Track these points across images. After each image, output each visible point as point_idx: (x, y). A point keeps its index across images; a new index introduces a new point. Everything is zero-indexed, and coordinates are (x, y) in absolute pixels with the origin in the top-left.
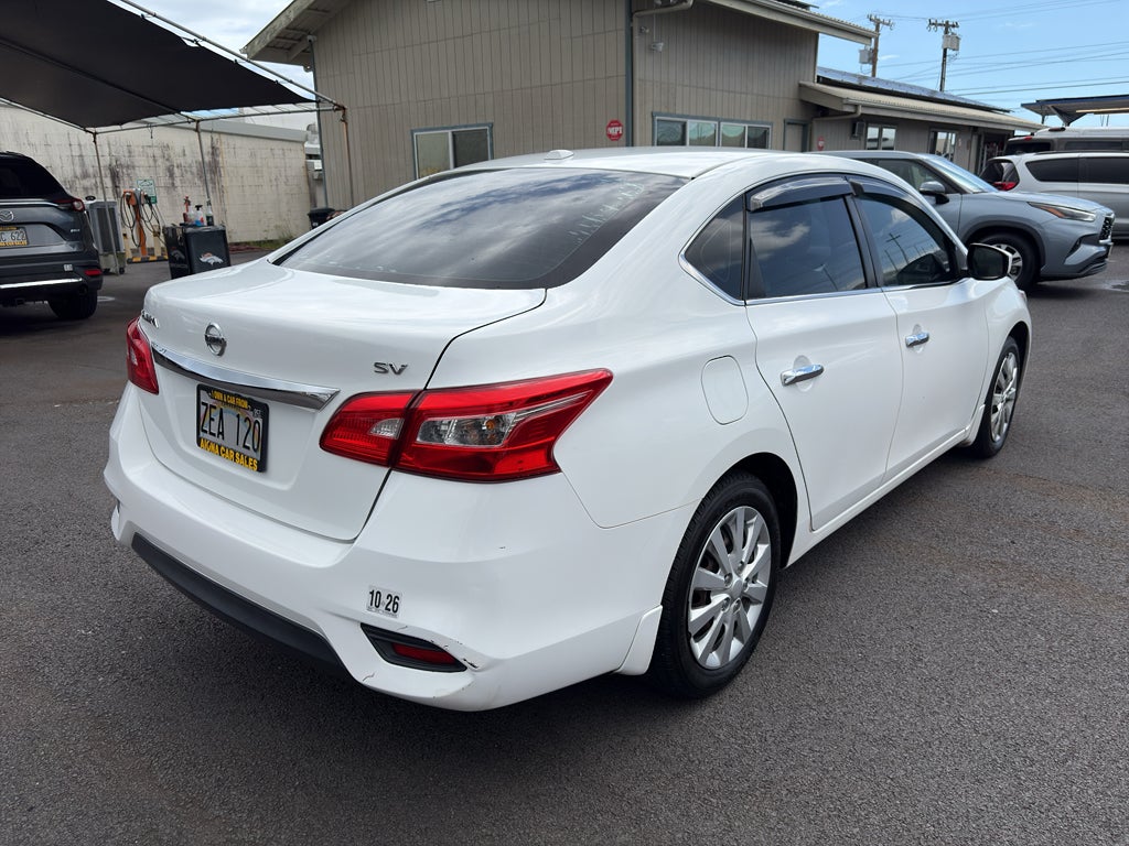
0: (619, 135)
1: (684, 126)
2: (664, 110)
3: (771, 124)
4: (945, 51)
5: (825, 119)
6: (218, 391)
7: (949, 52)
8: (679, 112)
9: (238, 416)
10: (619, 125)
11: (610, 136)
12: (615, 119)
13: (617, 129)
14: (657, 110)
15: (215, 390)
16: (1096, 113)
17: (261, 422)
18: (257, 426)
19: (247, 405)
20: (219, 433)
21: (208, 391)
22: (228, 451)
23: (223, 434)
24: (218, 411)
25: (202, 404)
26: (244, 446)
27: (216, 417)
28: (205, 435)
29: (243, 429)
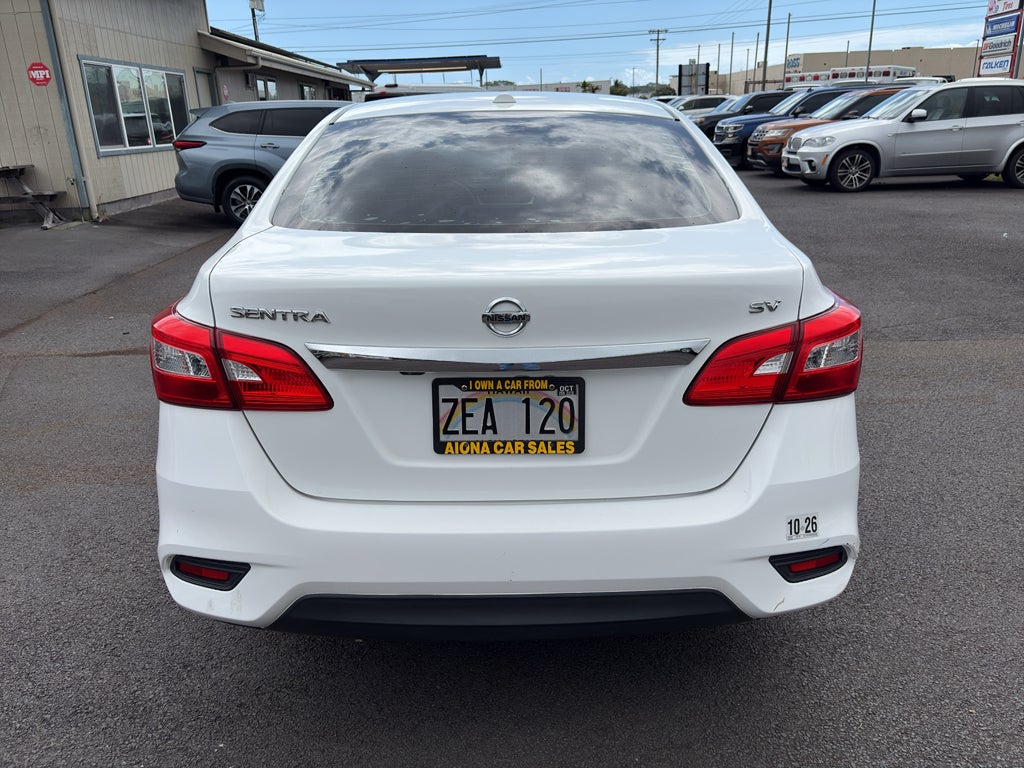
0: (46, 80)
1: (109, 70)
2: (88, 53)
3: (184, 72)
4: (253, 10)
5: (227, 69)
6: (480, 379)
7: (256, 12)
8: (102, 56)
9: (527, 401)
10: (45, 68)
11: (34, 80)
12: (38, 61)
13: (42, 73)
14: (81, 52)
15: (474, 380)
16: (390, 73)
17: (575, 399)
18: (567, 404)
19: (544, 385)
20: (485, 428)
21: (458, 383)
22: (509, 444)
23: (494, 428)
24: (482, 403)
25: (444, 401)
26: (542, 431)
27: (478, 411)
28: (453, 437)
29: (538, 413)
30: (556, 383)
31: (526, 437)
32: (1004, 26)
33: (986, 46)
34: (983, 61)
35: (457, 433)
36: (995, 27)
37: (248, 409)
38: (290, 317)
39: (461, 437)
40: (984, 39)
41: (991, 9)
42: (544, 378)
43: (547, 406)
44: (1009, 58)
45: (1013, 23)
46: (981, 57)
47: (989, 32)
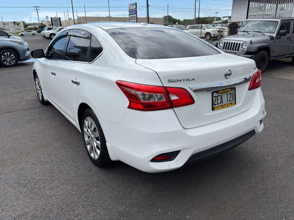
9: (227, 94)
15: (219, 91)
17: (234, 92)
18: (233, 94)
19: (230, 90)
20: (221, 102)
21: (217, 92)
22: (225, 105)
23: (222, 102)
24: (220, 96)
25: (214, 97)
26: (230, 101)
27: (219, 98)
28: (216, 106)
29: (229, 97)
30: (232, 89)
31: (227, 103)
32: (133, 12)
33: (130, 17)
34: (130, 21)
35: (216, 105)
36: (131, 13)
37: (174, 108)
38: (185, 80)
39: (217, 105)
40: (129, 15)
41: (129, 8)
42: (230, 88)
43: (230, 94)
44: (136, 20)
45: (135, 12)
46: (129, 20)
47: (130, 14)
